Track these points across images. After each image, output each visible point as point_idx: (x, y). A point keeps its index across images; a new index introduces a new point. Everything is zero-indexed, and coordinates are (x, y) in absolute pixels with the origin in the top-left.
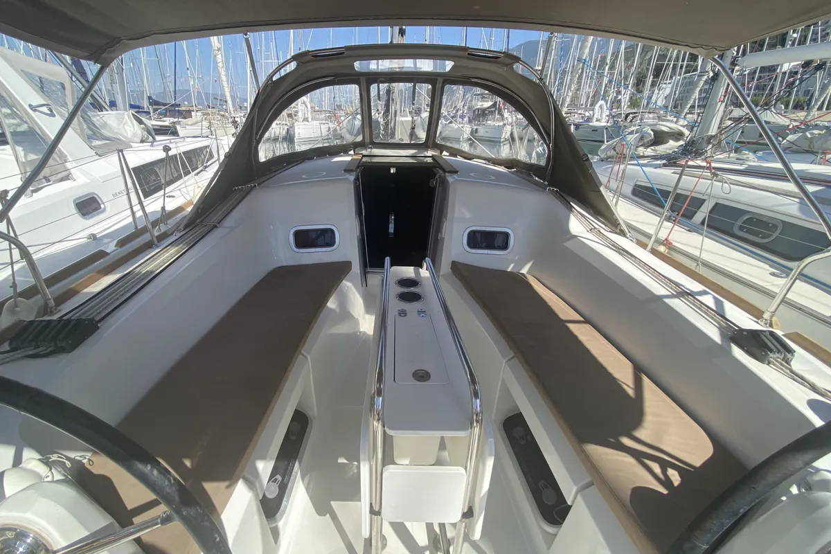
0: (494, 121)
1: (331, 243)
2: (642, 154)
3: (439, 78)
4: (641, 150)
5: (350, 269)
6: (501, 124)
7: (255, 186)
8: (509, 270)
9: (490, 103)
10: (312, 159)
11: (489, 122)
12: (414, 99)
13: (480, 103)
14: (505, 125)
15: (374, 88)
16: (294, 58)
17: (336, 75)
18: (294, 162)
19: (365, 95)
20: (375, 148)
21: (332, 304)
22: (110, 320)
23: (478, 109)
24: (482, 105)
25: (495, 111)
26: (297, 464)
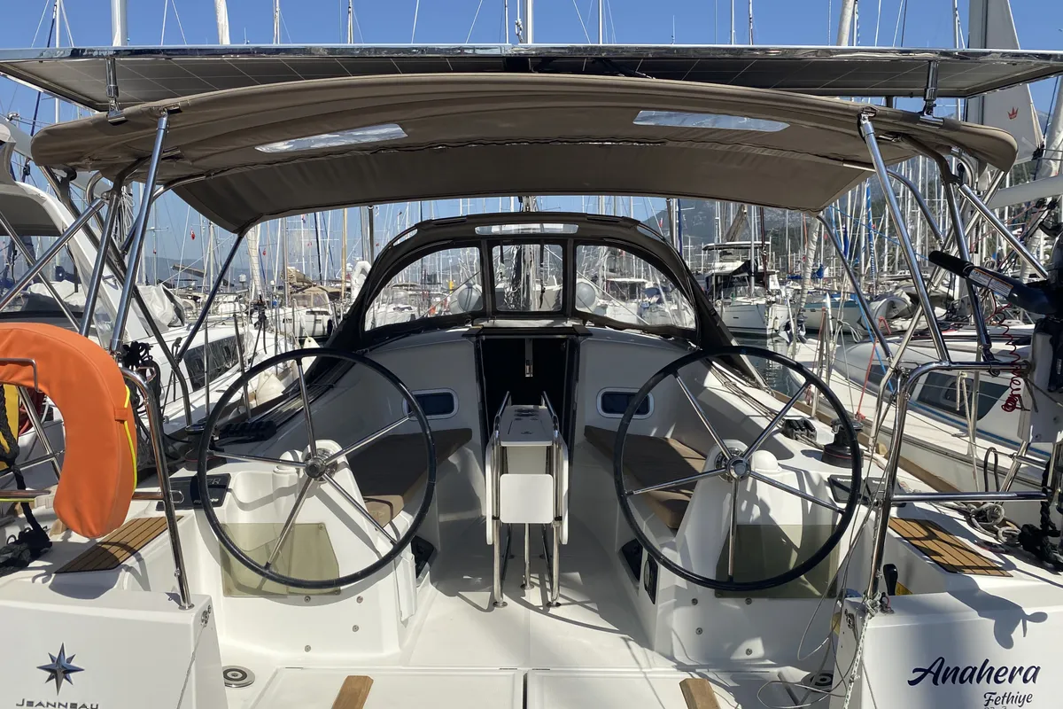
0: (750, 297)
1: (449, 409)
2: (899, 328)
3: (570, 239)
4: (899, 324)
5: (470, 437)
6: (763, 302)
7: (366, 351)
8: (652, 435)
9: (739, 264)
10: (418, 332)
11: (739, 299)
12: (542, 261)
13: (718, 265)
14: (770, 303)
15: (496, 251)
16: (416, 226)
17: (454, 239)
18: (401, 334)
19: (486, 258)
20: (499, 318)
21: (453, 459)
22: (286, 427)
23: (717, 275)
24: (722, 268)
25: (749, 278)
26: (427, 564)
